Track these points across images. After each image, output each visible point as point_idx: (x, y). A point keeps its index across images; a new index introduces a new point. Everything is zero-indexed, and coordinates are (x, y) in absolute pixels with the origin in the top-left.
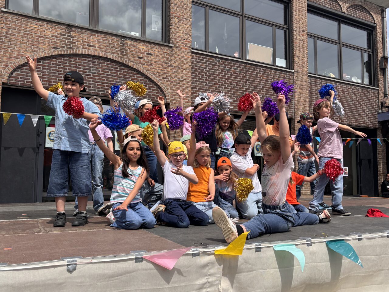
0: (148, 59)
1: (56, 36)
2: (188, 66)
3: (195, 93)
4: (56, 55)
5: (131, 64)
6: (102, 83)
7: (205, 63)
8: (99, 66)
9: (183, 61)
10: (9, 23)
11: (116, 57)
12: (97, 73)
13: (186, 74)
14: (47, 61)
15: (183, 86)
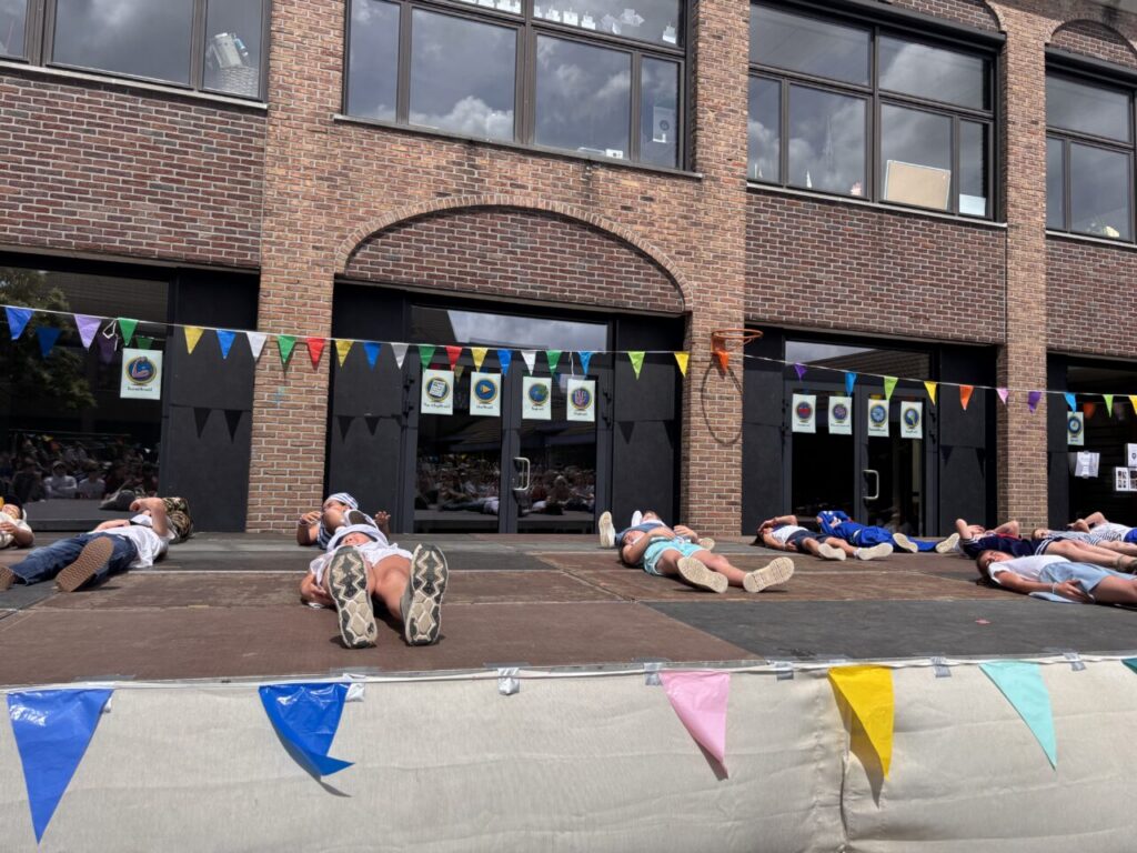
0: (644, 211)
1: (444, 168)
2: (738, 222)
3: (752, 286)
4: (443, 210)
5: (604, 224)
6: (542, 269)
7: (778, 214)
8: (536, 230)
9: (726, 211)
10: (348, 144)
11: (572, 210)
12: (532, 248)
13: (732, 243)
14: (425, 224)
15: (726, 270)
